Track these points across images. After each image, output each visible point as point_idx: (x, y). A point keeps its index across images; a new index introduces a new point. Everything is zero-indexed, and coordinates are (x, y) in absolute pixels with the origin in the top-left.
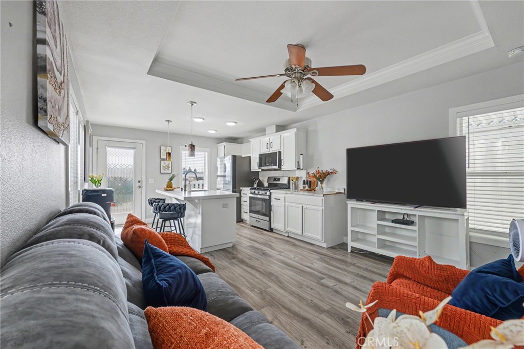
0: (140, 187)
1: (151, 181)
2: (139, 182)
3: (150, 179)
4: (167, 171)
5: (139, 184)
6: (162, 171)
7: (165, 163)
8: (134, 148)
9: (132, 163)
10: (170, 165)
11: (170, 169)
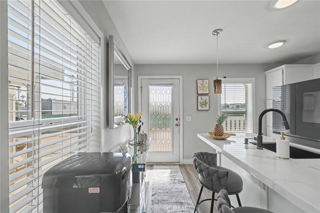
0: (178, 126)
1: (188, 119)
2: (177, 119)
3: (187, 117)
4: (204, 108)
5: (176, 122)
6: (200, 108)
7: (202, 99)
8: (172, 84)
9: (170, 100)
10: (208, 101)
11: (208, 105)
